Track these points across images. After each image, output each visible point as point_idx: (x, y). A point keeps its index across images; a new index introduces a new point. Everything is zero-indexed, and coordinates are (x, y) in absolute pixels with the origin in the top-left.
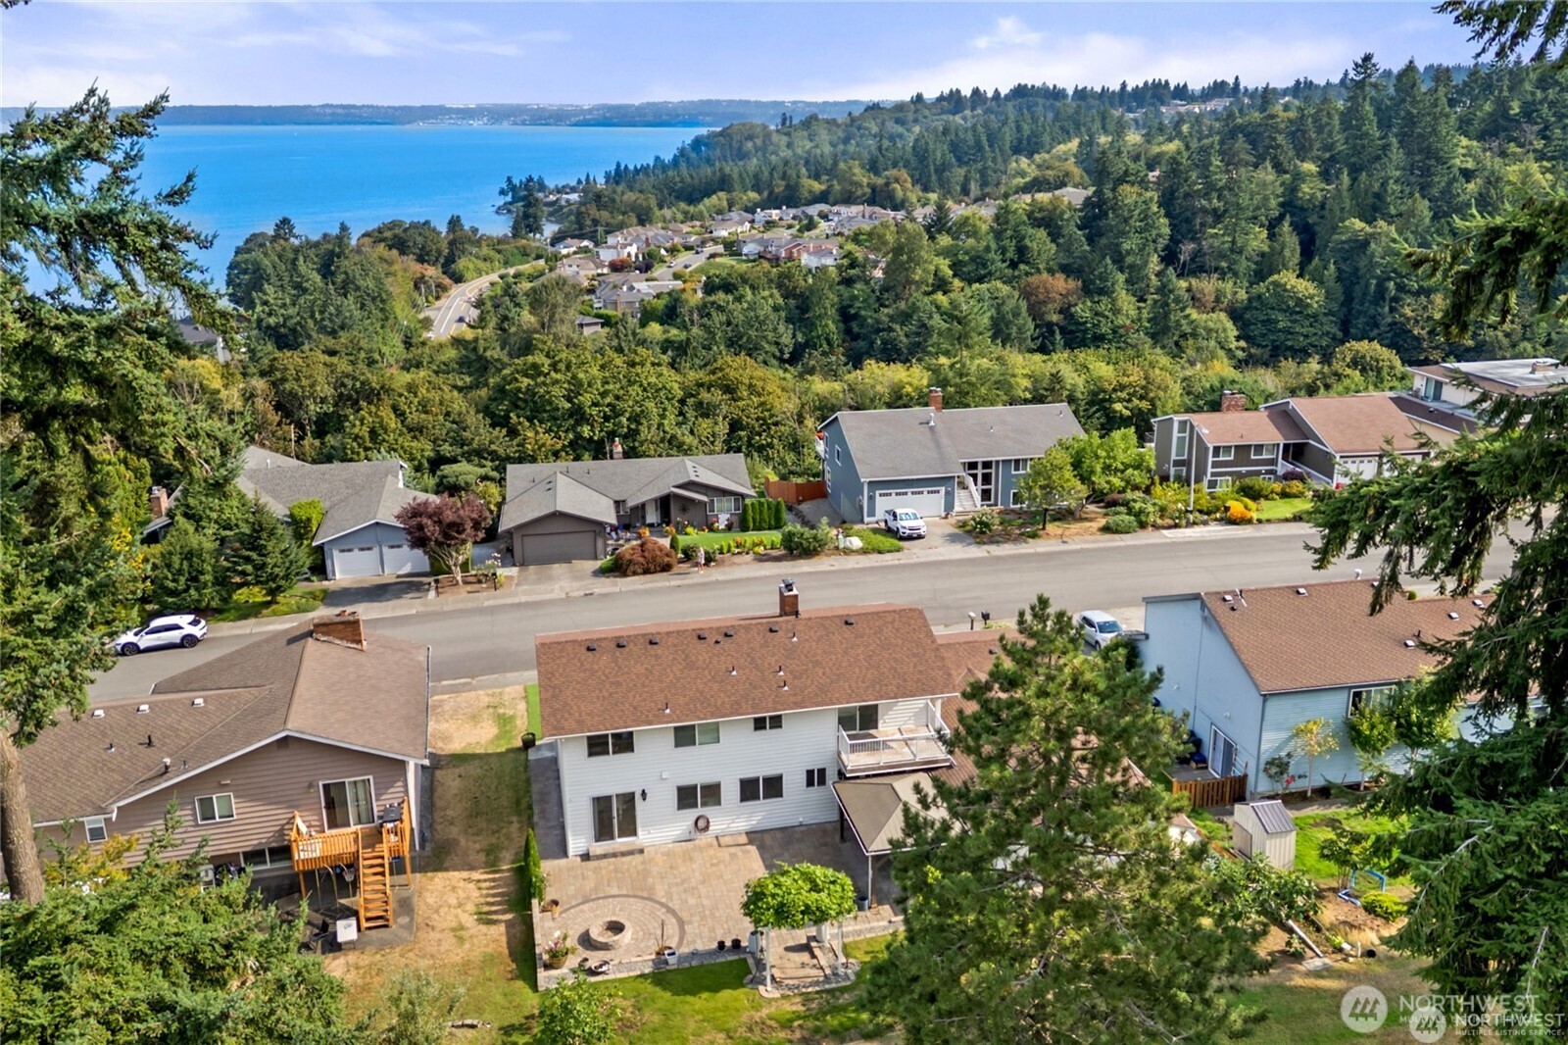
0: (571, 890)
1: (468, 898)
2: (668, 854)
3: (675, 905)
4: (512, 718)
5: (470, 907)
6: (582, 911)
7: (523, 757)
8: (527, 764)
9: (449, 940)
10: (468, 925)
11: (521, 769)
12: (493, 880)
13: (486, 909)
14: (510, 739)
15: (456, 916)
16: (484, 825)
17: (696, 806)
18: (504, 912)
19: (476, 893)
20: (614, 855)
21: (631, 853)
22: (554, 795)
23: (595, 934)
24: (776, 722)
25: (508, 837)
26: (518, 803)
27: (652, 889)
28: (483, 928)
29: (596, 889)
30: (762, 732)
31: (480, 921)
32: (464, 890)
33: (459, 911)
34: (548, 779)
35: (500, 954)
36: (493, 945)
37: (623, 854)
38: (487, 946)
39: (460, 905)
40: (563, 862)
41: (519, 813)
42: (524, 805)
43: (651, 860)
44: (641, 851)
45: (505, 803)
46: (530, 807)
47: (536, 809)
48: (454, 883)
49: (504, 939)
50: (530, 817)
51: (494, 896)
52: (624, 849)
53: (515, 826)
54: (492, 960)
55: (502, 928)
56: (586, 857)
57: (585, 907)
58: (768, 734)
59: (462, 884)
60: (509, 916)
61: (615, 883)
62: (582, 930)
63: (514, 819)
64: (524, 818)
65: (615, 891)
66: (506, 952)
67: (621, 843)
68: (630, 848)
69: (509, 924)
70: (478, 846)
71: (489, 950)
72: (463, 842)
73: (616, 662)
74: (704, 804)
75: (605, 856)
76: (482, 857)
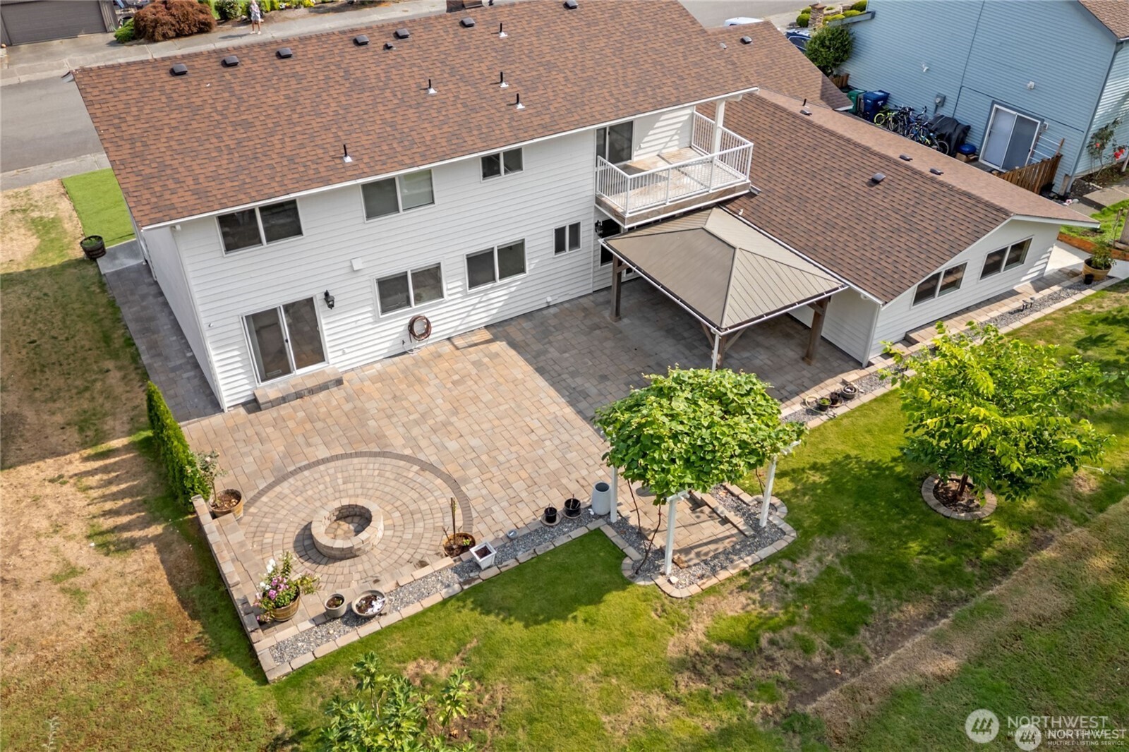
0: (249, 464)
1: (68, 512)
2: (380, 378)
3: (430, 456)
4: (55, 222)
5: (77, 527)
6: (281, 497)
7: (91, 271)
8: (102, 282)
9: (55, 600)
10: (82, 563)
11: (95, 289)
12: (105, 469)
13: (108, 523)
14: (61, 249)
15: (56, 551)
16: (57, 382)
17: (408, 304)
18: (146, 524)
19: (79, 501)
20: (299, 395)
21: (323, 387)
22: (163, 320)
23: (322, 535)
24: (514, 161)
25: (108, 394)
26: (107, 339)
27: (380, 437)
28: (114, 563)
29: (288, 454)
30: (493, 180)
31: (104, 548)
32: (56, 498)
33: (58, 539)
34: (144, 297)
35: (162, 607)
36: (142, 594)
37: (312, 391)
38: (131, 596)
39: (57, 529)
40: (216, 419)
41: (115, 356)
42: (118, 343)
43: (359, 393)
44: (339, 382)
45: (87, 344)
46: (129, 342)
47: (141, 344)
48: (34, 489)
49: (161, 576)
50: (136, 358)
51: (114, 496)
52: (310, 384)
53: (114, 377)
54: (150, 625)
55: (150, 554)
56: (253, 405)
57: (284, 488)
58: (505, 181)
59: (49, 489)
60: (156, 530)
61: (316, 440)
62: (294, 531)
63: (110, 364)
64: (126, 362)
65: (323, 453)
66: (173, 600)
67: (302, 375)
68: (321, 381)
69: (163, 546)
70: (59, 419)
71: (139, 604)
72: (29, 414)
73: (230, 90)
74: (419, 299)
75: (284, 400)
76: (73, 435)
